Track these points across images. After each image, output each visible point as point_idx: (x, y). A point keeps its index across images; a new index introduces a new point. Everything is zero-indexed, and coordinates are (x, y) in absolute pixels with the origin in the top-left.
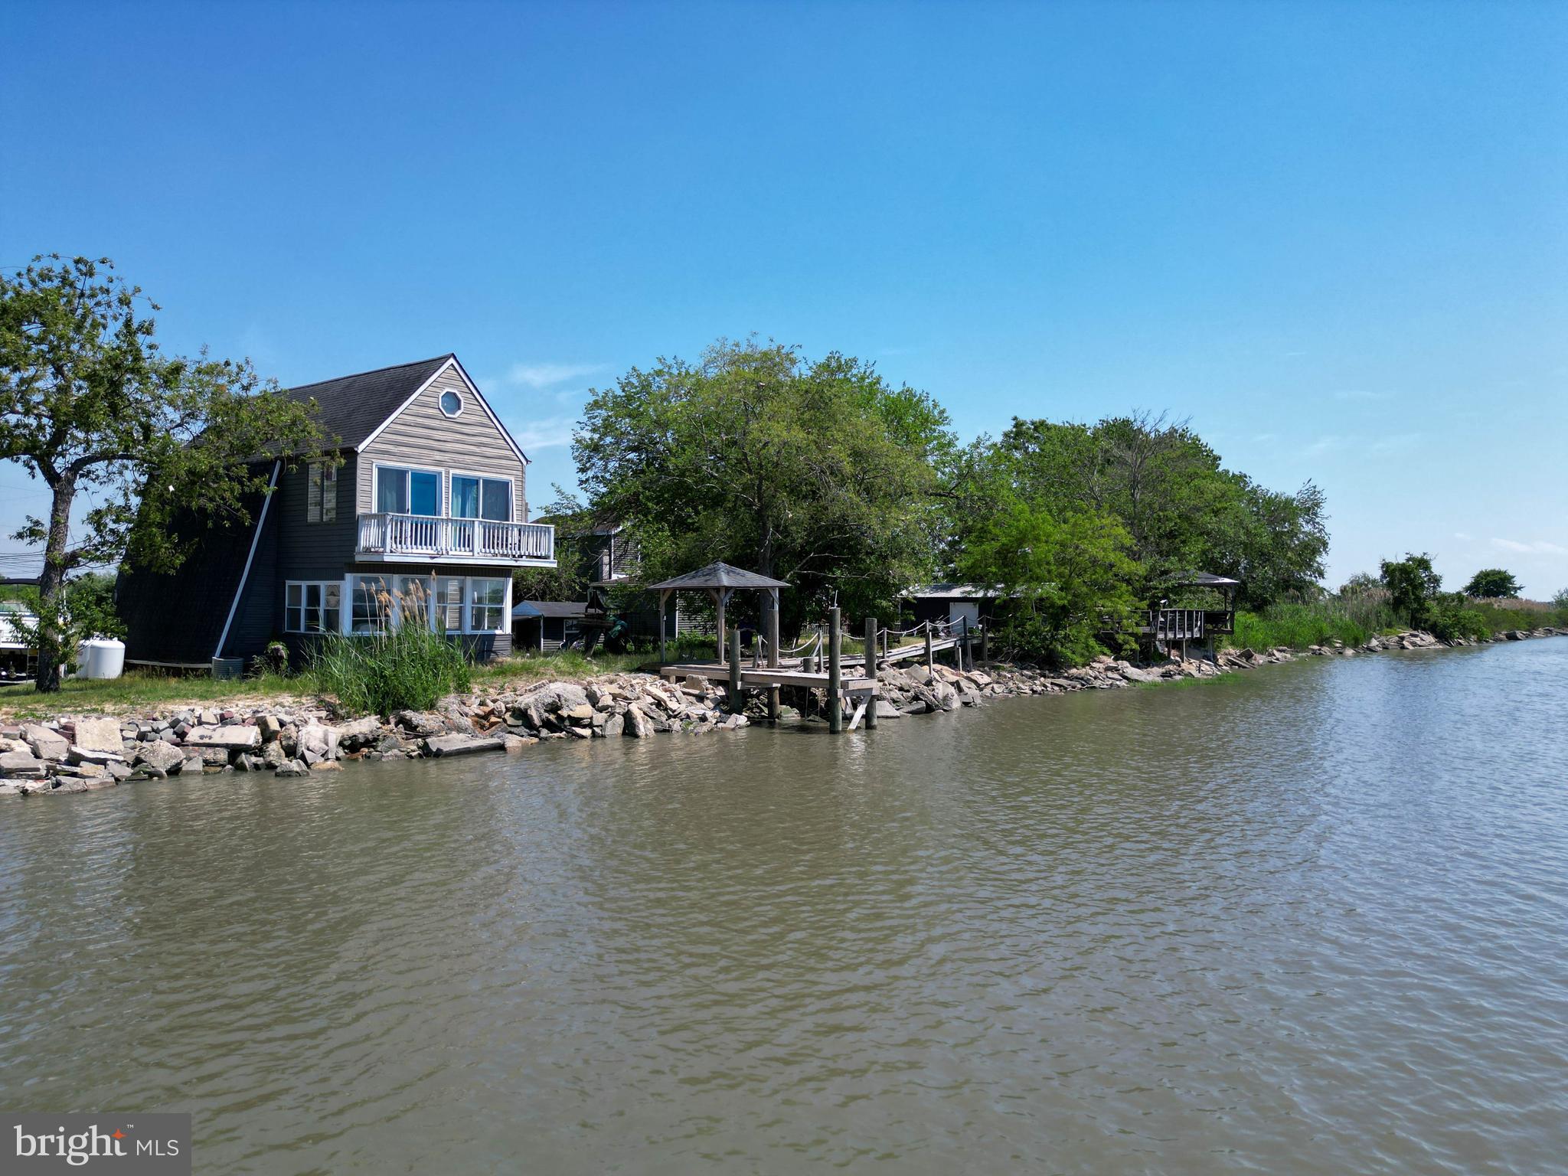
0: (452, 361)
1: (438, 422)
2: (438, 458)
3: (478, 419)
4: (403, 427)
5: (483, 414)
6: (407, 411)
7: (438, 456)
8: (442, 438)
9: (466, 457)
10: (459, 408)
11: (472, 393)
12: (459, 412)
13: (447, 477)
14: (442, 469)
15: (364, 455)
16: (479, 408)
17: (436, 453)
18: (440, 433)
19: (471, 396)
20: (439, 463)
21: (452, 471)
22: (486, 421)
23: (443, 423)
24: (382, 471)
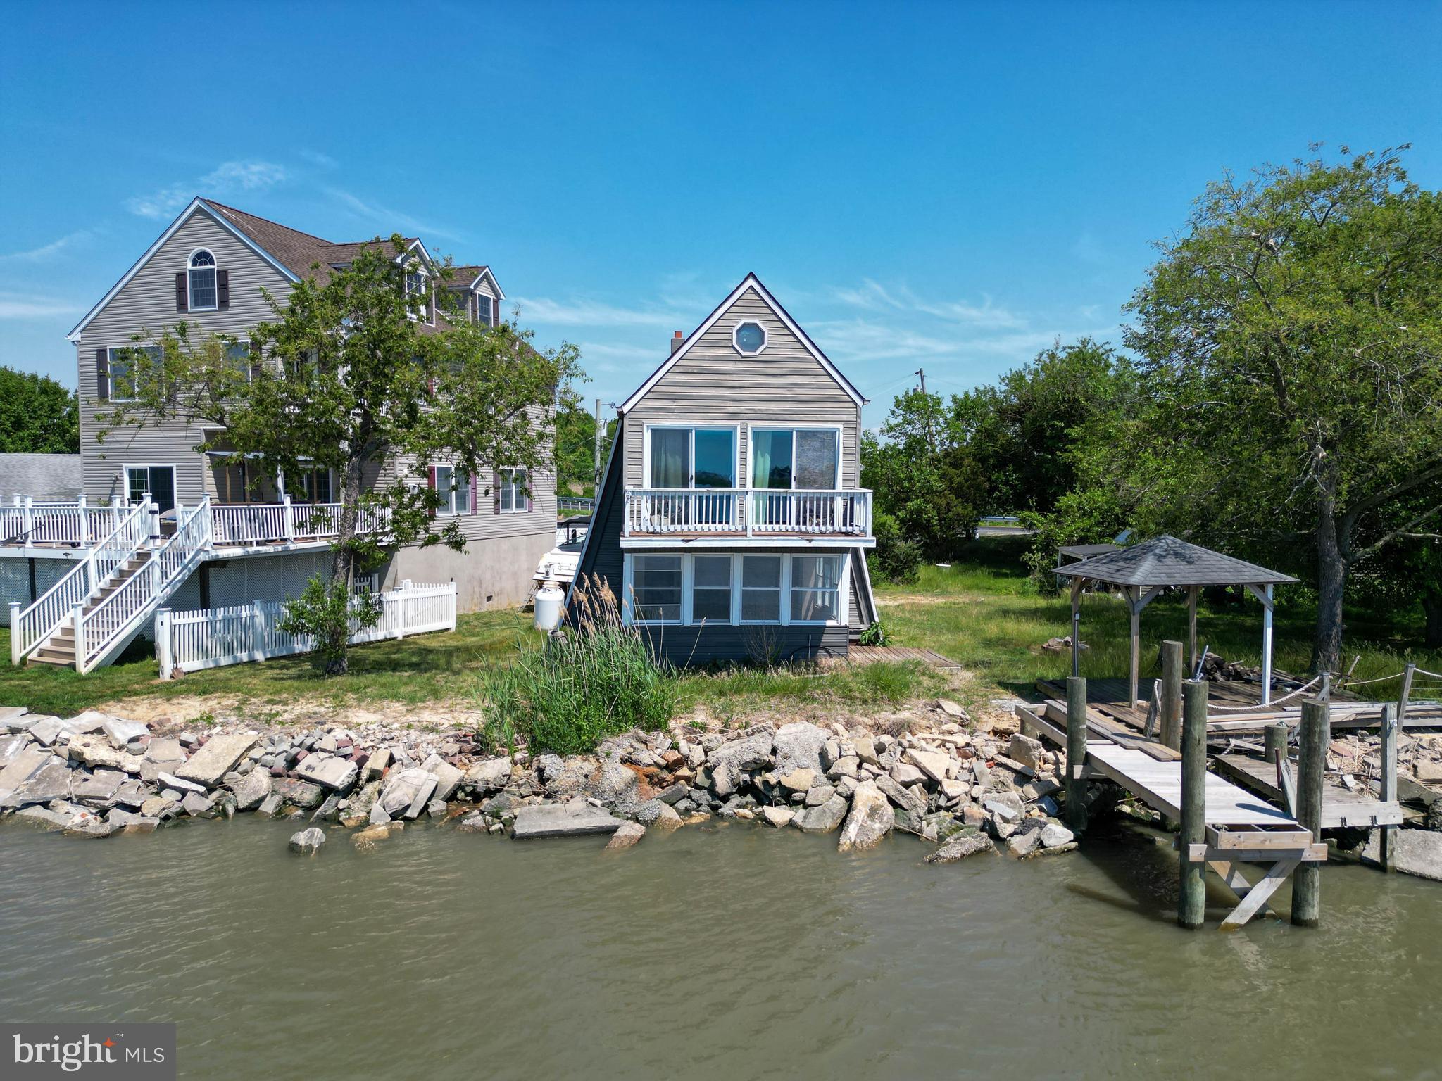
0: (751, 282)
1: (731, 364)
2: (731, 410)
3: (789, 352)
4: (683, 377)
5: (798, 345)
6: (688, 356)
7: (731, 408)
8: (737, 384)
9: (772, 404)
10: (763, 343)
11: (781, 321)
12: (762, 347)
13: (744, 433)
14: (737, 424)
15: (632, 415)
16: (792, 339)
17: (729, 403)
18: (734, 377)
19: (779, 325)
20: (733, 416)
21: (750, 425)
22: (803, 354)
23: (740, 365)
24: (656, 433)
